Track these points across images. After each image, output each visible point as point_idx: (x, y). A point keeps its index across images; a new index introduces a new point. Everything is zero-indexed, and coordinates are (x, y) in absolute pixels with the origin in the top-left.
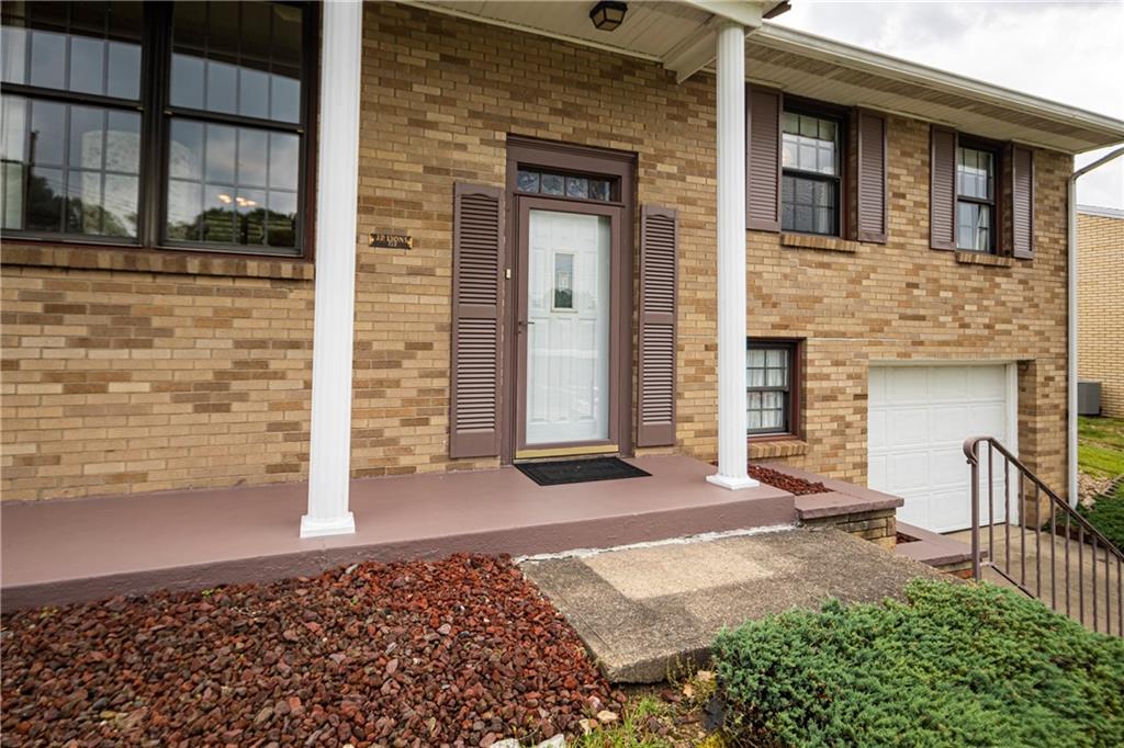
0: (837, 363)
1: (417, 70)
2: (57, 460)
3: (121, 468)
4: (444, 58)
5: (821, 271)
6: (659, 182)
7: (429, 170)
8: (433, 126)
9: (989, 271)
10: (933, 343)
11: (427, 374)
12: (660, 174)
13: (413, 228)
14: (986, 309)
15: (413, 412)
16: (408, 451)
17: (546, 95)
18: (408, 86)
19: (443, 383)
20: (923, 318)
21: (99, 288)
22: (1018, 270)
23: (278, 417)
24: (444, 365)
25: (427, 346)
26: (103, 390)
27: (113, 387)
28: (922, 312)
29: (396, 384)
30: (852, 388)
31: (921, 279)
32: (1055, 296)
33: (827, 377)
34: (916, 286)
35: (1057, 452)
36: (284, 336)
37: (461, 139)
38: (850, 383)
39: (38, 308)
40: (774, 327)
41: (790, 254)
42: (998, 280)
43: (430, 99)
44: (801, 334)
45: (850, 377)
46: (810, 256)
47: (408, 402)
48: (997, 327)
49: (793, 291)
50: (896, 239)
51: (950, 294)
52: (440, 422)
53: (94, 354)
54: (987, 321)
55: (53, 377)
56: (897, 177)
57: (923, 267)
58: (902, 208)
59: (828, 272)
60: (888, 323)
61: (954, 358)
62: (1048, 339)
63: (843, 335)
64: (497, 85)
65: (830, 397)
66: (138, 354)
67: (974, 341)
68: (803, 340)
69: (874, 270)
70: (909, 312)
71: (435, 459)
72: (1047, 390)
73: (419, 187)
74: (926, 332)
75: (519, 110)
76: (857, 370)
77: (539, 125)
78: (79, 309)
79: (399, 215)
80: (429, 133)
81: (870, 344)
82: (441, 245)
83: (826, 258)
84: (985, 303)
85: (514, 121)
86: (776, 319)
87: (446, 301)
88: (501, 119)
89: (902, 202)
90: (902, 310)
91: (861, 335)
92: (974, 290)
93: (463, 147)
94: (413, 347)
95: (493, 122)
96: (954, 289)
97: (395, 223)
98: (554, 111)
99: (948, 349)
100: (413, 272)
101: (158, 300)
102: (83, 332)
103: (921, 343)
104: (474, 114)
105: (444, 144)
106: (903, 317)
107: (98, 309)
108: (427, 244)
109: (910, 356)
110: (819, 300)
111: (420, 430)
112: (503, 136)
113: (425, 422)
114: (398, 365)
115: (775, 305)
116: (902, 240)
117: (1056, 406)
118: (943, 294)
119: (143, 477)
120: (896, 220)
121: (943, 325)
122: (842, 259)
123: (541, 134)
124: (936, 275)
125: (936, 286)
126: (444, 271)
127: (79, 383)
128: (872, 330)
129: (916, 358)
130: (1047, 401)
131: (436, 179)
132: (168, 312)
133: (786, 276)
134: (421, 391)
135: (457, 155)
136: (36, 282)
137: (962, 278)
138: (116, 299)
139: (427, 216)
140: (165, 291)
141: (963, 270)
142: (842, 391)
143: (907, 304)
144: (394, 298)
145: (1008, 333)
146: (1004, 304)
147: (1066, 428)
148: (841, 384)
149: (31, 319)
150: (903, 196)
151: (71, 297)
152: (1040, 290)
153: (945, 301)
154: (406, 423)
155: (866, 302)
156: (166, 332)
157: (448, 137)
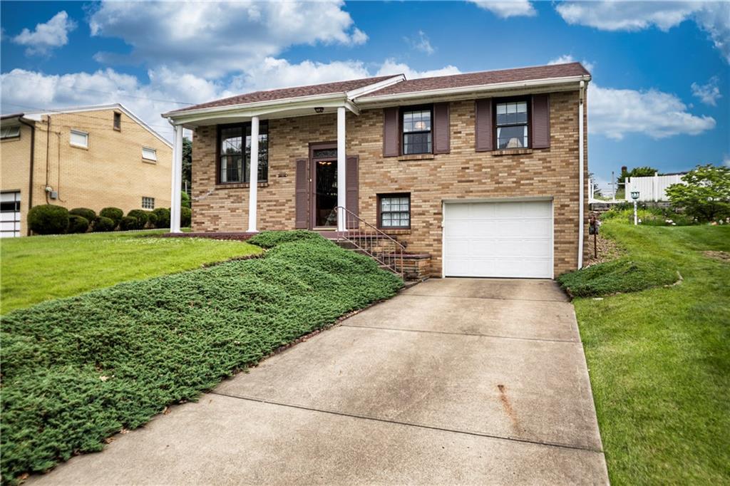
0: (425, 201)
1: (288, 133)
2: (229, 225)
3: (238, 227)
4: (294, 128)
5: (417, 168)
6: (352, 148)
7: (290, 157)
8: (291, 145)
9: (516, 157)
10: (478, 191)
11: (291, 207)
12: (353, 145)
13: (287, 171)
14: (514, 174)
15: (288, 217)
16: (287, 226)
17: (318, 130)
18: (285, 137)
19: (294, 210)
20: (472, 181)
21: (235, 192)
22: (539, 154)
23: (262, 217)
24: (294, 205)
25: (291, 200)
26: (235, 211)
27: (237, 211)
28: (471, 179)
29: (284, 210)
30: (433, 211)
31: (471, 164)
32: (568, 164)
33: (420, 206)
34: (468, 168)
35: (572, 243)
36: (263, 199)
37: (298, 147)
38: (432, 208)
39: (226, 196)
40: (396, 189)
41: (402, 163)
42: (522, 160)
43: (291, 139)
44: (408, 191)
45: (431, 206)
46: (411, 163)
47: (287, 214)
48: (522, 182)
49: (404, 176)
50: (456, 151)
51: (489, 170)
52: (294, 219)
53: (235, 204)
54: (515, 180)
55: (229, 209)
56: (457, 125)
57: (472, 160)
58: (460, 137)
59: (420, 168)
60: (452, 184)
61: (492, 197)
62: (564, 186)
63: (428, 190)
64: (305, 131)
65: (423, 214)
66: (240, 204)
67: (504, 189)
68: (410, 193)
69: (444, 164)
70: (463, 179)
71: (293, 229)
72: (563, 211)
73: (288, 161)
74: (474, 187)
75: (311, 136)
76: (435, 203)
77: (316, 139)
78: (232, 196)
79: (284, 169)
80: (291, 148)
81: (442, 193)
82: (293, 175)
83: (419, 163)
84: (513, 172)
85: (310, 139)
86: (397, 187)
87: (294, 189)
88: (307, 140)
89: (459, 135)
90: (459, 179)
91: (437, 190)
92: (505, 167)
93: (298, 149)
94: (288, 201)
95: (304, 141)
96: (492, 167)
97: (283, 171)
98: (320, 134)
99: (488, 194)
100: (287, 182)
101: (243, 193)
102: (232, 200)
103: (471, 192)
104: (301, 140)
105: (294, 150)
106: (459, 182)
107: (235, 196)
108: (290, 175)
109: (464, 197)
110: (416, 178)
111: (290, 221)
112: (307, 144)
113: (290, 219)
114: (284, 205)
115: (396, 182)
116: (459, 150)
117: (571, 220)
118: (484, 170)
119: (241, 229)
120: (454, 143)
121: (485, 183)
122: (427, 162)
123: (317, 141)
124: (479, 162)
125: (480, 167)
126: (294, 182)
127: (233, 210)
128: (443, 188)
129: (469, 198)
130: (562, 217)
131: (292, 159)
132: (244, 196)
133: (401, 171)
134: (290, 212)
135: (297, 152)
136: (226, 191)
137: (496, 162)
138: (237, 194)
139: (290, 168)
140: (243, 191)
141: (497, 159)
142: (428, 212)
143: (463, 176)
144: (283, 189)
145: (532, 184)
146: (527, 171)
147: (578, 231)
148: (427, 209)
149: (226, 198)
150: (460, 132)
151: (231, 194)
152: (555, 163)
153: (486, 173)
154: (287, 219)
155: (440, 177)
156: (244, 200)
157: (294, 147)
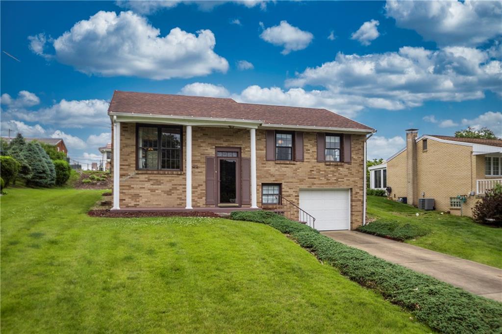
0: (290, 189)
1: (199, 137)
2: (149, 201)
3: (157, 203)
4: (204, 134)
5: (286, 169)
6: (246, 153)
7: (202, 154)
8: (202, 146)
9: (336, 166)
10: (318, 184)
11: (202, 190)
12: (246, 151)
13: (199, 165)
14: (335, 175)
15: (200, 196)
16: (199, 203)
17: (222, 138)
18: (197, 140)
19: (204, 192)
20: (315, 178)
21: (154, 177)
22: (346, 165)
23: (178, 196)
24: (205, 188)
25: (202, 185)
26: (155, 191)
27: (156, 191)
28: (315, 177)
29: (197, 191)
30: (295, 194)
31: (315, 169)
32: (359, 172)
33: (288, 192)
34: (313, 171)
35: (360, 211)
36: (179, 183)
37: (207, 148)
38: (294, 193)
39: (147, 180)
40: (274, 181)
41: (277, 165)
42: (339, 168)
43: (201, 142)
44: (281, 182)
45: (294, 192)
46: (282, 165)
47: (199, 195)
48: (339, 180)
49: (278, 173)
50: (307, 160)
51: (323, 172)
52: (204, 198)
53: (154, 186)
54: (335, 178)
55: (149, 190)
56: (307, 146)
57: (315, 166)
58: (309, 153)
59: (288, 169)
60: (305, 179)
61: (325, 187)
62: (357, 183)
63: (292, 182)
64: (213, 138)
65: (289, 196)
66: (160, 186)
67: (331, 183)
68: (281, 184)
69: (301, 167)
70: (311, 177)
71: (204, 205)
72: (356, 196)
73: (200, 158)
74: (316, 181)
75: (218, 142)
76: (296, 190)
77: (221, 144)
78: (151, 180)
79: (196, 163)
80: (201, 148)
81: (299, 184)
82: (204, 167)
83: (287, 166)
84: (335, 174)
85: (216, 144)
86: (274, 179)
87: (205, 177)
88: (214, 144)
89: (308, 151)
90: (309, 177)
91: (296, 182)
92: (331, 171)
93: (207, 150)
94: (199, 185)
95: (212, 144)
96: (325, 171)
97: (196, 164)
98: (224, 141)
99: (323, 185)
100: (199, 172)
101: (162, 178)
102: (152, 183)
103: (315, 184)
104: (209, 144)
105: (204, 150)
106: (309, 178)
107: (154, 180)
108: (202, 167)
109: (311, 187)
110: (285, 175)
111: (201, 200)
112: (214, 147)
113: (202, 198)
114: (197, 188)
115: (274, 176)
116: (309, 160)
117: (360, 200)
118: (321, 172)
119: (160, 205)
120: (306, 156)
121: (321, 180)
122: (292, 166)
123: (222, 146)
124: (319, 168)
125: (319, 171)
126: (204, 172)
127: (152, 190)
128: (300, 181)
129: (313, 187)
130: (356, 198)
131: (203, 156)
132: (163, 180)
133: (276, 170)
134: (202, 193)
135: (206, 151)
136: (147, 176)
137: (327, 168)
138: (157, 178)
139: (201, 163)
140: (162, 177)
141: (328, 167)
142: (292, 195)
143: (311, 175)
144: (196, 177)
145: (343, 181)
146: (341, 174)
147: (363, 206)
148: (292, 193)
149: (146, 181)
150: (309, 150)
151: (151, 178)
152: (354, 171)
153: (322, 174)
154: (198, 198)
155: (298, 175)
156: (163, 183)
157: (204, 148)
